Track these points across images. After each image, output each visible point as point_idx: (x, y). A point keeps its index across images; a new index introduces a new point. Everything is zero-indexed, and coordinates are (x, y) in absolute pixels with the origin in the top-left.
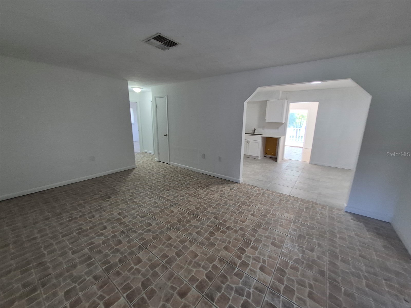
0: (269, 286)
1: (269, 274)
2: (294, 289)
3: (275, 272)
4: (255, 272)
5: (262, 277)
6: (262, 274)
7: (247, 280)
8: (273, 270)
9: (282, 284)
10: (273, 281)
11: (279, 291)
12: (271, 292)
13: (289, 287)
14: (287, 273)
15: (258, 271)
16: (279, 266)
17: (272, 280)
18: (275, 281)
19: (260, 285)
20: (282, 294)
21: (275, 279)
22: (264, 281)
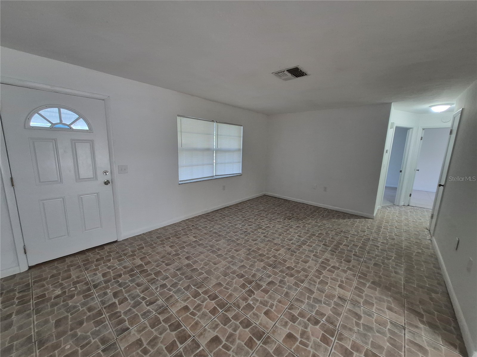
0: (168, 307)
1: (178, 312)
2: (154, 329)
3: (177, 319)
4: (185, 301)
5: (178, 304)
6: (181, 306)
7: (181, 292)
8: (180, 319)
9: (164, 319)
10: (170, 312)
11: (159, 314)
12: (163, 306)
13: (158, 325)
14: (171, 333)
15: (185, 304)
16: (182, 328)
17: (172, 313)
18: (169, 314)
19: (172, 300)
20: (156, 314)
21: (172, 315)
22: (174, 304)
